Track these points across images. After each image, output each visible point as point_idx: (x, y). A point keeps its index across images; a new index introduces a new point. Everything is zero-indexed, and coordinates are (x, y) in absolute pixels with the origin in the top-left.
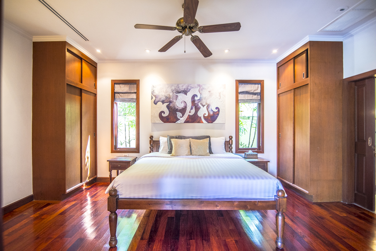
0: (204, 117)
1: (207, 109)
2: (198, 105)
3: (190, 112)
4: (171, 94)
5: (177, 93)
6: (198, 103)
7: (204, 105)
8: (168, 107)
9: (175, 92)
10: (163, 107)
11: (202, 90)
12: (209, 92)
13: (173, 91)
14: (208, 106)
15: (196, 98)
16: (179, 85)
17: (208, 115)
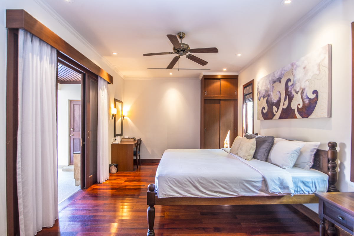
0: (298, 108)
1: (302, 97)
2: (291, 93)
3: (284, 104)
4: (269, 86)
5: (273, 83)
6: (292, 89)
7: (298, 92)
8: (267, 101)
10: (264, 103)
11: (295, 69)
12: (304, 68)
13: (270, 82)
14: (302, 91)
15: (290, 84)
16: (275, 73)
17: (303, 106)
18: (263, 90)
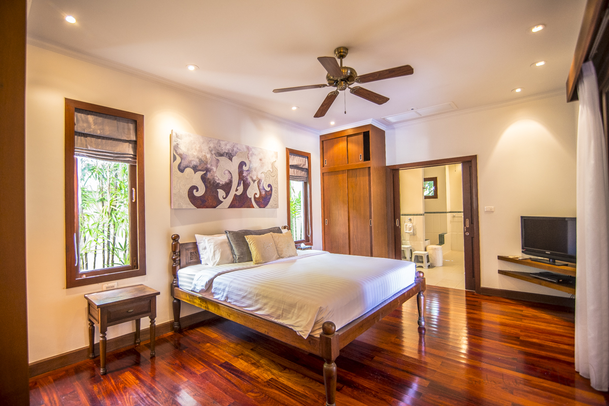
0: (255, 198)
1: (259, 187)
2: (247, 179)
3: (237, 190)
4: (208, 156)
5: (217, 155)
6: (247, 175)
7: (255, 181)
8: (204, 178)
9: (215, 154)
10: (196, 179)
11: (251, 156)
12: (261, 160)
13: (211, 151)
14: (259, 181)
15: (245, 168)
16: (221, 142)
17: (260, 196)
18: (194, 157)
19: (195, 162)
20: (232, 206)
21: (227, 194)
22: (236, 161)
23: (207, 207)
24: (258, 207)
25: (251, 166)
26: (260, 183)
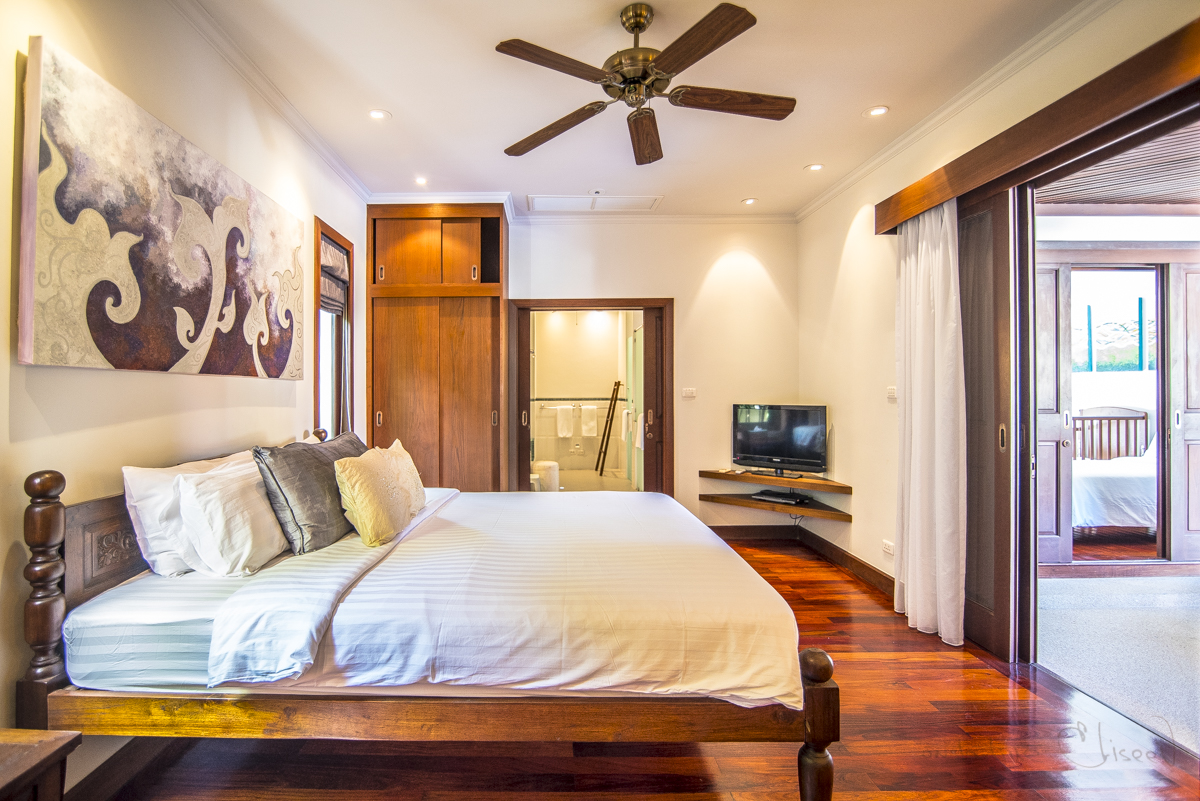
0: (260, 345)
2: (244, 286)
3: (221, 317)
4: (154, 183)
5: (177, 189)
6: (245, 274)
8: (137, 258)
9: (170, 181)
11: (255, 217)
12: (273, 234)
13: (161, 168)
14: (268, 297)
15: (240, 250)
16: (188, 148)
18: (110, 171)
19: (113, 194)
20: (208, 368)
21: (199, 325)
22: (223, 222)
23: (145, 367)
24: (265, 375)
25: (253, 247)
26: (271, 304)
